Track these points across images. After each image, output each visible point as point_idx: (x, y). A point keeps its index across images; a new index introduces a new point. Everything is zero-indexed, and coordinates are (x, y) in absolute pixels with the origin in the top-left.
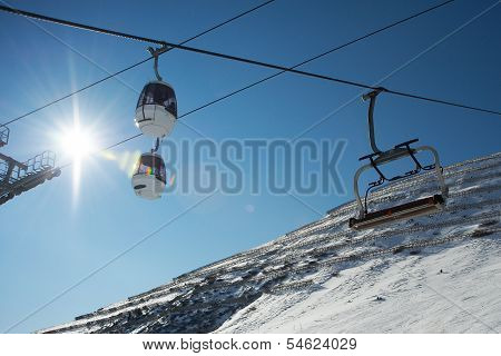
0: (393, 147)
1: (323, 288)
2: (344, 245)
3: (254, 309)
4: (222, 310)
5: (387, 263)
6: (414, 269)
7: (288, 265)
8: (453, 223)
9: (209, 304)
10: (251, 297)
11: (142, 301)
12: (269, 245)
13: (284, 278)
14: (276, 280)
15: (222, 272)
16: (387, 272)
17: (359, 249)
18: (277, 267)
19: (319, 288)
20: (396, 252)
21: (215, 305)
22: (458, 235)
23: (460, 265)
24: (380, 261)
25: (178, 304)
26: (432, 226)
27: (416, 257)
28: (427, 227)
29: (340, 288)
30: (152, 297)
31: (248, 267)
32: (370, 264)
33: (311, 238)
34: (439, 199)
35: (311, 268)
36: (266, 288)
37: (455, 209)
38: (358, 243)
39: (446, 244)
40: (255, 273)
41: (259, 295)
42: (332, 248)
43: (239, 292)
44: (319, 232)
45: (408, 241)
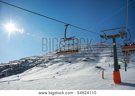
0: (69, 38)
1: (48, 67)
2: (56, 58)
3: (31, 70)
4: (25, 69)
5: (63, 64)
6: (68, 67)
7: (43, 60)
8: (80, 57)
9: (23, 67)
10: (33, 67)
11: (11, 63)
12: (41, 55)
13: (41, 63)
14: (39, 64)
15: (29, 60)
16: (63, 66)
17: (59, 60)
18: (41, 61)
19: (47, 67)
20: (66, 62)
21: (24, 67)
22: (80, 60)
23: (79, 67)
24: (62, 63)
25: (17, 65)
26: (76, 57)
27: (70, 64)
28: (74, 57)
29: (51, 68)
30: (14, 63)
31: (35, 59)
32: (60, 63)
33: (50, 55)
34: (77, 51)
35: (47, 62)
36: (36, 65)
37: (81, 54)
38: (59, 58)
39: (77, 62)
40: (35, 61)
41: (34, 66)
42: (53, 58)
43: (30, 65)
44: (52, 54)
45: (69, 60)
